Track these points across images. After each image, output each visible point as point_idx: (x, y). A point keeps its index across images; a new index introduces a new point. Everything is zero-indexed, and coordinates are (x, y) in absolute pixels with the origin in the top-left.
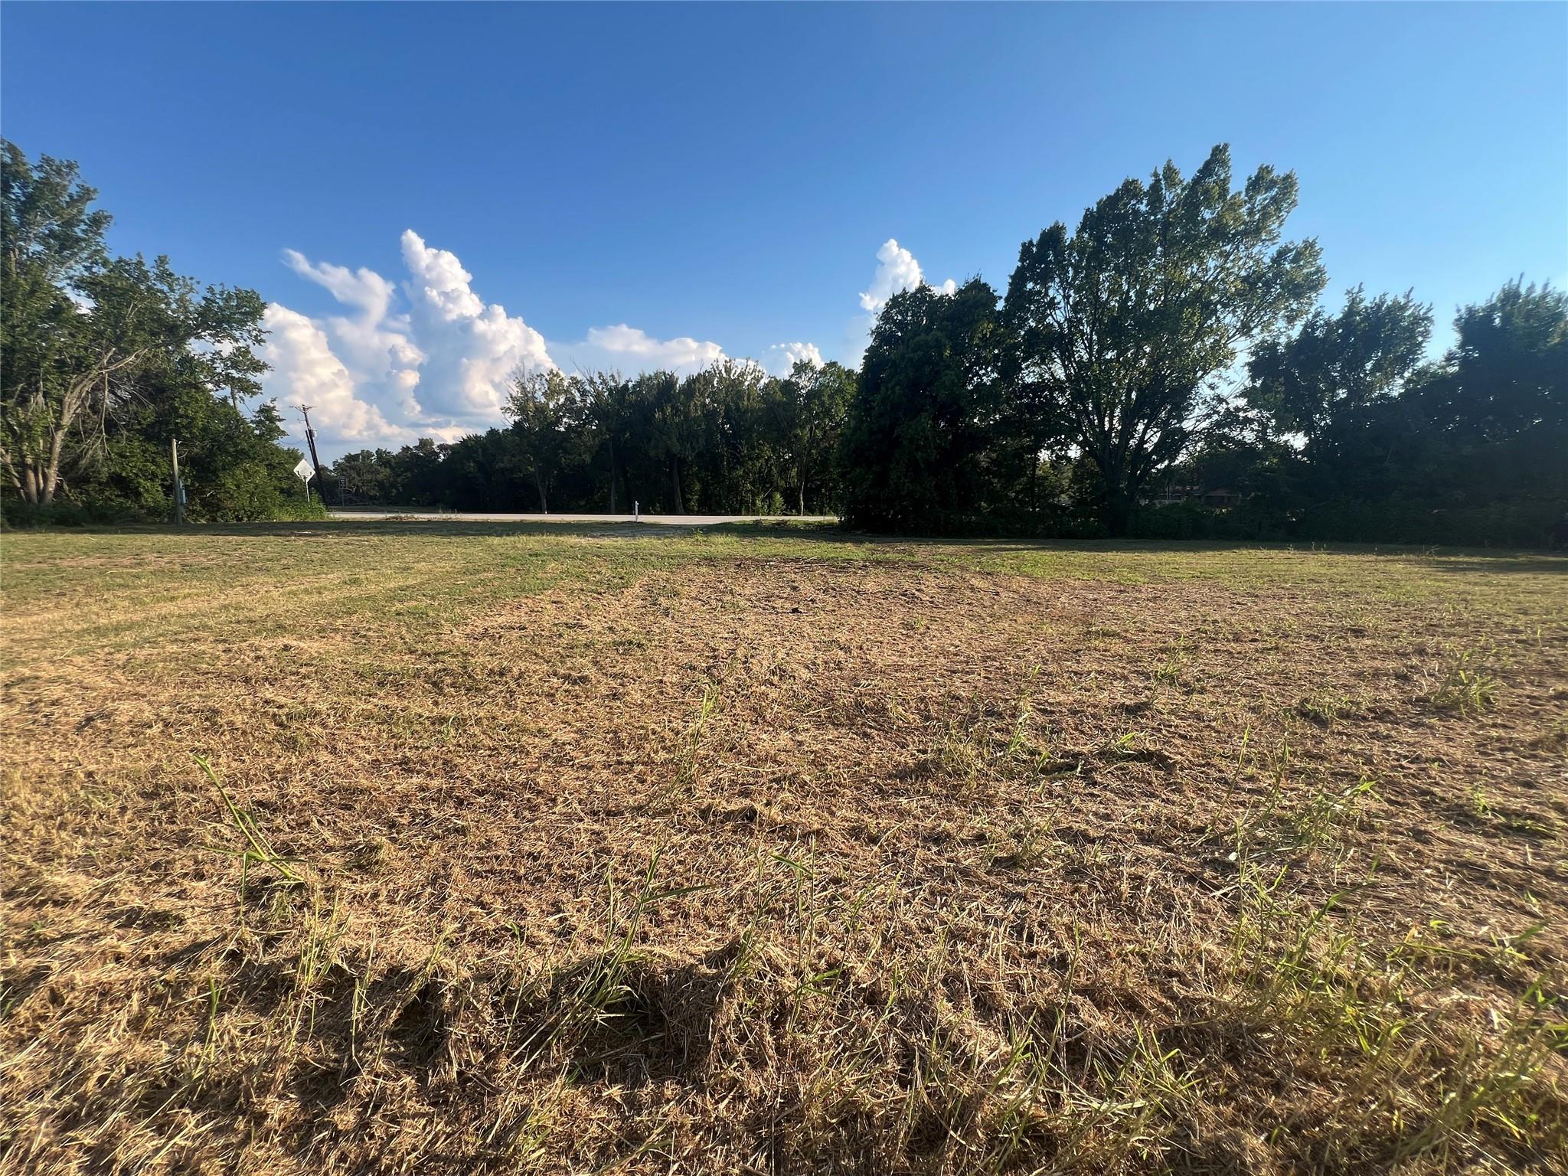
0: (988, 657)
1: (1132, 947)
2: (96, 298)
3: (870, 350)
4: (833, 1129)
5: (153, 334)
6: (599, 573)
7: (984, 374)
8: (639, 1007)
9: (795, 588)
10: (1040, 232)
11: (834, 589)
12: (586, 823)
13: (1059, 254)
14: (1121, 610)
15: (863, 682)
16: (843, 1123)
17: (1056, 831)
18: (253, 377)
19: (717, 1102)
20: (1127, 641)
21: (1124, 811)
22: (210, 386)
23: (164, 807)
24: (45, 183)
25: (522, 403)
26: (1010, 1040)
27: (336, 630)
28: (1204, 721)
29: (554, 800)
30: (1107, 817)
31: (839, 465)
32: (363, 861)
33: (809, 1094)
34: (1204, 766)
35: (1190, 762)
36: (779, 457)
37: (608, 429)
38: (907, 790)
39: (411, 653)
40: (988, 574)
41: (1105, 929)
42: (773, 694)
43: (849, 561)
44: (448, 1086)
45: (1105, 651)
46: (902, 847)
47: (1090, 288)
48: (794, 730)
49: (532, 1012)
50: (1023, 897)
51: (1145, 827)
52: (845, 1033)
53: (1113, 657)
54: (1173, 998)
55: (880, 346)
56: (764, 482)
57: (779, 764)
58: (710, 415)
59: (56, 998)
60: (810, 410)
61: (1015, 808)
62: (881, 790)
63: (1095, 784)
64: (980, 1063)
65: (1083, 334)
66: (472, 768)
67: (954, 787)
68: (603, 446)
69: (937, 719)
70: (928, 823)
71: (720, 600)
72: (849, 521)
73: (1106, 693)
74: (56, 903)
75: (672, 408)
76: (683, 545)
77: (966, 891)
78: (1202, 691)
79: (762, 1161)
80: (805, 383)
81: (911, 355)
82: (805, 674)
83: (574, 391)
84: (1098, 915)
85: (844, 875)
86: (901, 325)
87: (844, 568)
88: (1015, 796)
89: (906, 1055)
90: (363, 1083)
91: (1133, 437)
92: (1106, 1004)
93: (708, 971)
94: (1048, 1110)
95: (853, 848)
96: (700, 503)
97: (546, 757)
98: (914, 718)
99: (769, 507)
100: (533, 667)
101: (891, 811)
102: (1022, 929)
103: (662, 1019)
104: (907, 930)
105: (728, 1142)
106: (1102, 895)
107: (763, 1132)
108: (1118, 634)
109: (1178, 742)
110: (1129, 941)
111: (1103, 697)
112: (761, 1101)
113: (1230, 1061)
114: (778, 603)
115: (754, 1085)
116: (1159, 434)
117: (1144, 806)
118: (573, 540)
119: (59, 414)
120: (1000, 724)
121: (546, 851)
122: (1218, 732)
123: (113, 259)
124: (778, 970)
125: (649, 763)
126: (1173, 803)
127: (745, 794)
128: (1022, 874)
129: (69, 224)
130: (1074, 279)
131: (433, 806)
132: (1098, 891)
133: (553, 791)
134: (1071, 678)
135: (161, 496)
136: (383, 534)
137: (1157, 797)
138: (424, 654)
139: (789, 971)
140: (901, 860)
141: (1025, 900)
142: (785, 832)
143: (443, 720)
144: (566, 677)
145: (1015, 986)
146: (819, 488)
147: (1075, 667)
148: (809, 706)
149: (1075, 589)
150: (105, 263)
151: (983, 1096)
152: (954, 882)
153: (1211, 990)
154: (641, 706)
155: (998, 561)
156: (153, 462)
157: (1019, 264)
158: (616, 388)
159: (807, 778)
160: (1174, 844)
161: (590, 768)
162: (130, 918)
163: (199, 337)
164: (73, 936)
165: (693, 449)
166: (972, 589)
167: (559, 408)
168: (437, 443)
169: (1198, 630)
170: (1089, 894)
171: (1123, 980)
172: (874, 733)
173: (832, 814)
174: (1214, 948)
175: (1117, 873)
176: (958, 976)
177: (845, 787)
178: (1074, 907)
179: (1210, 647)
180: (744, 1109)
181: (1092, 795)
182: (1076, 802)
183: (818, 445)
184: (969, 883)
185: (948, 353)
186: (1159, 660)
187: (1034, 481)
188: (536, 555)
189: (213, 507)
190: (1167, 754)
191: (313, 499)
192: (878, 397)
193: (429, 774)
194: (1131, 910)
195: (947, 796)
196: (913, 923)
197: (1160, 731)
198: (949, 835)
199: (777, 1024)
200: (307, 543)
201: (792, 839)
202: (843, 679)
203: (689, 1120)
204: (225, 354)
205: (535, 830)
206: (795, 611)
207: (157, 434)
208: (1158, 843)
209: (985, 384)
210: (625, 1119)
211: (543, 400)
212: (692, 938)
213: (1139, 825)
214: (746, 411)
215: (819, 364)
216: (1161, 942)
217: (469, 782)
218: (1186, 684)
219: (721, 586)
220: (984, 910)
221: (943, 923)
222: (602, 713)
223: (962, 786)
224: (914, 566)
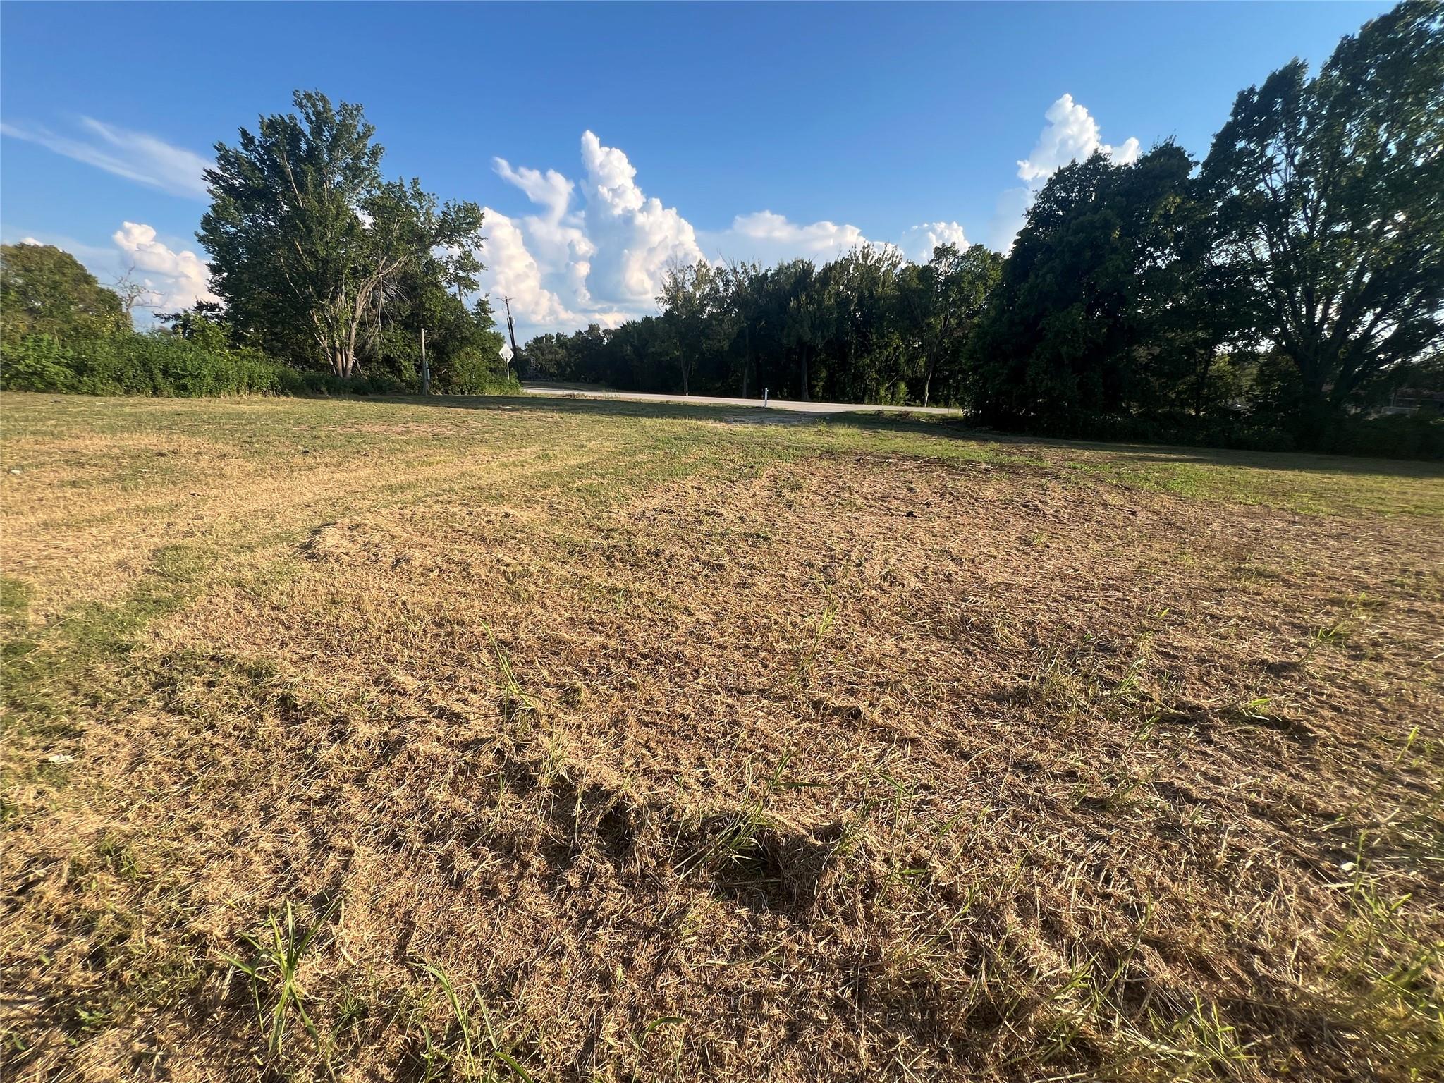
0: (1110, 586)
1: (1216, 914)
2: (374, 216)
3: (1024, 233)
4: (906, 988)
5: (409, 243)
6: (732, 461)
7: (1159, 257)
8: (762, 855)
9: (911, 490)
10: (1268, 74)
11: (951, 494)
12: (723, 697)
13: (1290, 101)
14: (1289, 548)
15: (971, 598)
16: (914, 985)
17: (1155, 784)
18: (474, 276)
19: (817, 941)
20: (1287, 584)
21: (1240, 779)
22: (444, 284)
23: (448, 635)
24: (343, 124)
25: (674, 294)
26: (1070, 965)
27: (537, 502)
28: (1369, 694)
29: (697, 672)
30: (1217, 781)
31: (971, 358)
32: (570, 699)
33: (889, 955)
34: (1354, 746)
35: (1337, 739)
36: (907, 346)
37: (746, 318)
38: (1003, 713)
39: (591, 527)
40: (1127, 489)
41: (1191, 889)
42: (883, 600)
43: (969, 462)
44: (634, 877)
45: (1257, 594)
46: (991, 768)
47: (1328, 142)
48: (899, 637)
49: (688, 840)
50: (1107, 841)
51: (1262, 800)
52: (923, 917)
53: (1265, 602)
54: (1252, 973)
55: (1036, 228)
56: (890, 372)
57: (884, 668)
58: (843, 303)
59: (411, 758)
60: (946, 297)
61: (1114, 751)
62: (977, 709)
63: (1210, 742)
64: (1039, 975)
65: (1306, 201)
66: (638, 634)
67: (1052, 718)
68: (741, 333)
69: (1043, 645)
70: (1020, 749)
71: (838, 495)
72: (974, 416)
73: (1246, 644)
74: (400, 694)
75: (807, 296)
76: (807, 435)
77: (1049, 823)
78: (1378, 658)
79: (848, 993)
80: (944, 267)
81: (1071, 238)
82: (915, 583)
83: (719, 281)
84: (1185, 875)
85: (933, 783)
86: (1062, 203)
87: (963, 470)
88: (1117, 740)
89: (975, 950)
90: (583, 861)
91: (1354, 329)
92: (1175, 959)
93: (815, 842)
94: (1097, 1030)
95: (944, 759)
96: (825, 389)
97: (691, 633)
98: (1019, 641)
99: (893, 395)
100: (680, 551)
101: (985, 731)
102: (1101, 870)
103: (778, 869)
104: (987, 845)
105: (824, 971)
106: (1194, 858)
107: (851, 972)
108: (1278, 576)
109: (1328, 713)
110: (1214, 909)
111: (1242, 648)
112: (851, 949)
113: (1300, 1046)
114: (894, 505)
115: (846, 937)
116: (1394, 328)
117: (1265, 777)
118: (710, 425)
119: (354, 312)
120: (1111, 661)
121: (693, 715)
122: (1386, 710)
123: (384, 183)
124: (871, 854)
125: (772, 651)
126: (1303, 780)
127: (851, 692)
128: (1109, 818)
129: (358, 157)
130: (1306, 132)
131: (612, 662)
132: (1190, 853)
133: (696, 663)
134: (1205, 622)
135: (414, 373)
136: (562, 411)
137: (1284, 770)
138: (599, 529)
139: (880, 858)
140: (989, 781)
141: (1108, 844)
142: (884, 734)
143: (616, 590)
144: (706, 563)
145: (1085, 919)
146: (946, 379)
147: (1214, 609)
148: (916, 615)
149: (1233, 514)
150: (380, 186)
151: (1038, 1003)
152: (1038, 811)
153: (1297, 977)
154: (766, 596)
155: (1141, 473)
156: (410, 347)
157: (1231, 119)
158: (756, 276)
159: (907, 687)
160: (1292, 823)
161: (725, 648)
162: (441, 713)
163: (439, 244)
164: (413, 718)
165: (823, 337)
166: (1105, 506)
167: (704, 297)
168: (602, 328)
169: (1390, 581)
170: (1180, 853)
171: (1198, 941)
172: (977, 650)
173: (928, 723)
174: (1312, 939)
175: (1216, 840)
176: (1030, 897)
177: (942, 700)
178: (1160, 862)
179: (1404, 605)
180: (837, 953)
181: (1204, 753)
182: (1184, 757)
183: (951, 334)
184: (1053, 815)
185: (1116, 234)
186: (1327, 613)
187: (1204, 380)
188: (680, 439)
189: (446, 382)
190: (1308, 725)
191: (511, 378)
192: (1025, 286)
193: (607, 635)
194: (1223, 880)
195: (1043, 727)
196: (993, 841)
197: (1306, 697)
198: (1039, 766)
199: (867, 897)
200: (510, 418)
201: (890, 741)
202: (951, 592)
203: (796, 948)
204: (455, 258)
205: (685, 695)
206: (910, 514)
207: (411, 324)
208: (1272, 819)
209: (1160, 268)
210: (750, 933)
211: (691, 289)
212: (802, 810)
213: (1253, 796)
214: (880, 299)
215: (963, 247)
216: (1250, 918)
217: (636, 646)
218: (1356, 647)
219: (840, 482)
220: (1064, 844)
221: (1021, 846)
222: (734, 598)
223: (1060, 719)
224: (1040, 473)
